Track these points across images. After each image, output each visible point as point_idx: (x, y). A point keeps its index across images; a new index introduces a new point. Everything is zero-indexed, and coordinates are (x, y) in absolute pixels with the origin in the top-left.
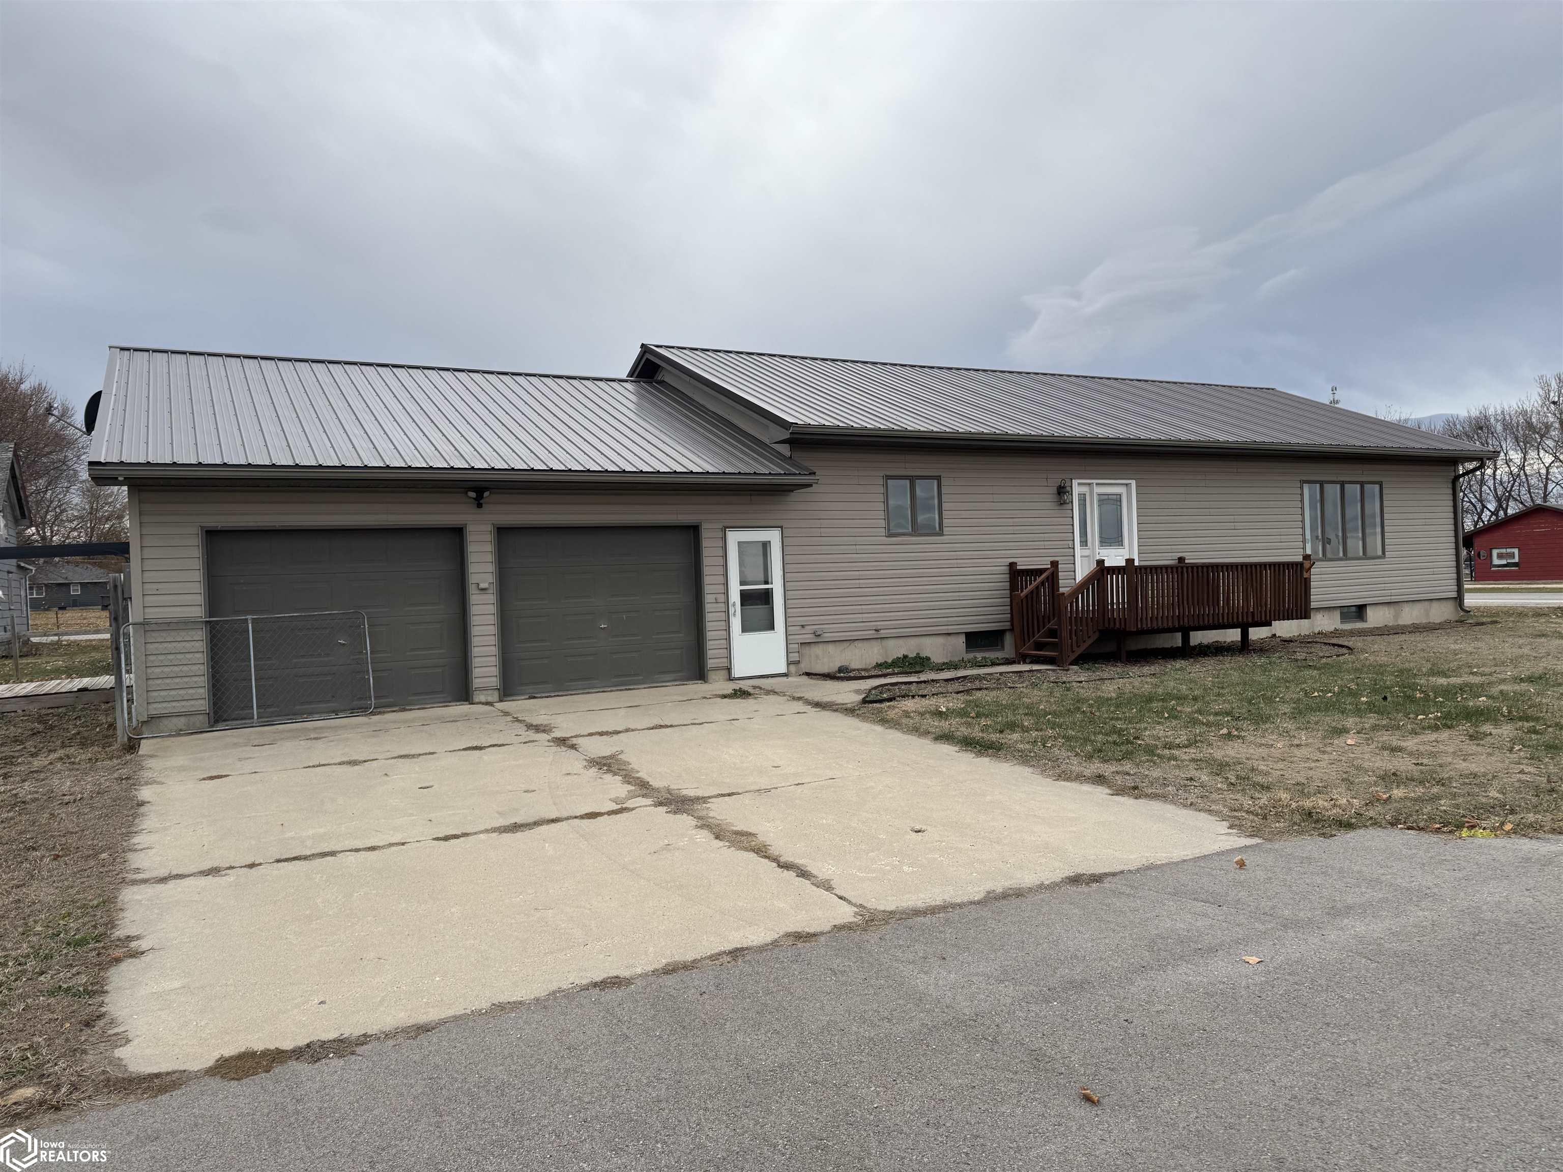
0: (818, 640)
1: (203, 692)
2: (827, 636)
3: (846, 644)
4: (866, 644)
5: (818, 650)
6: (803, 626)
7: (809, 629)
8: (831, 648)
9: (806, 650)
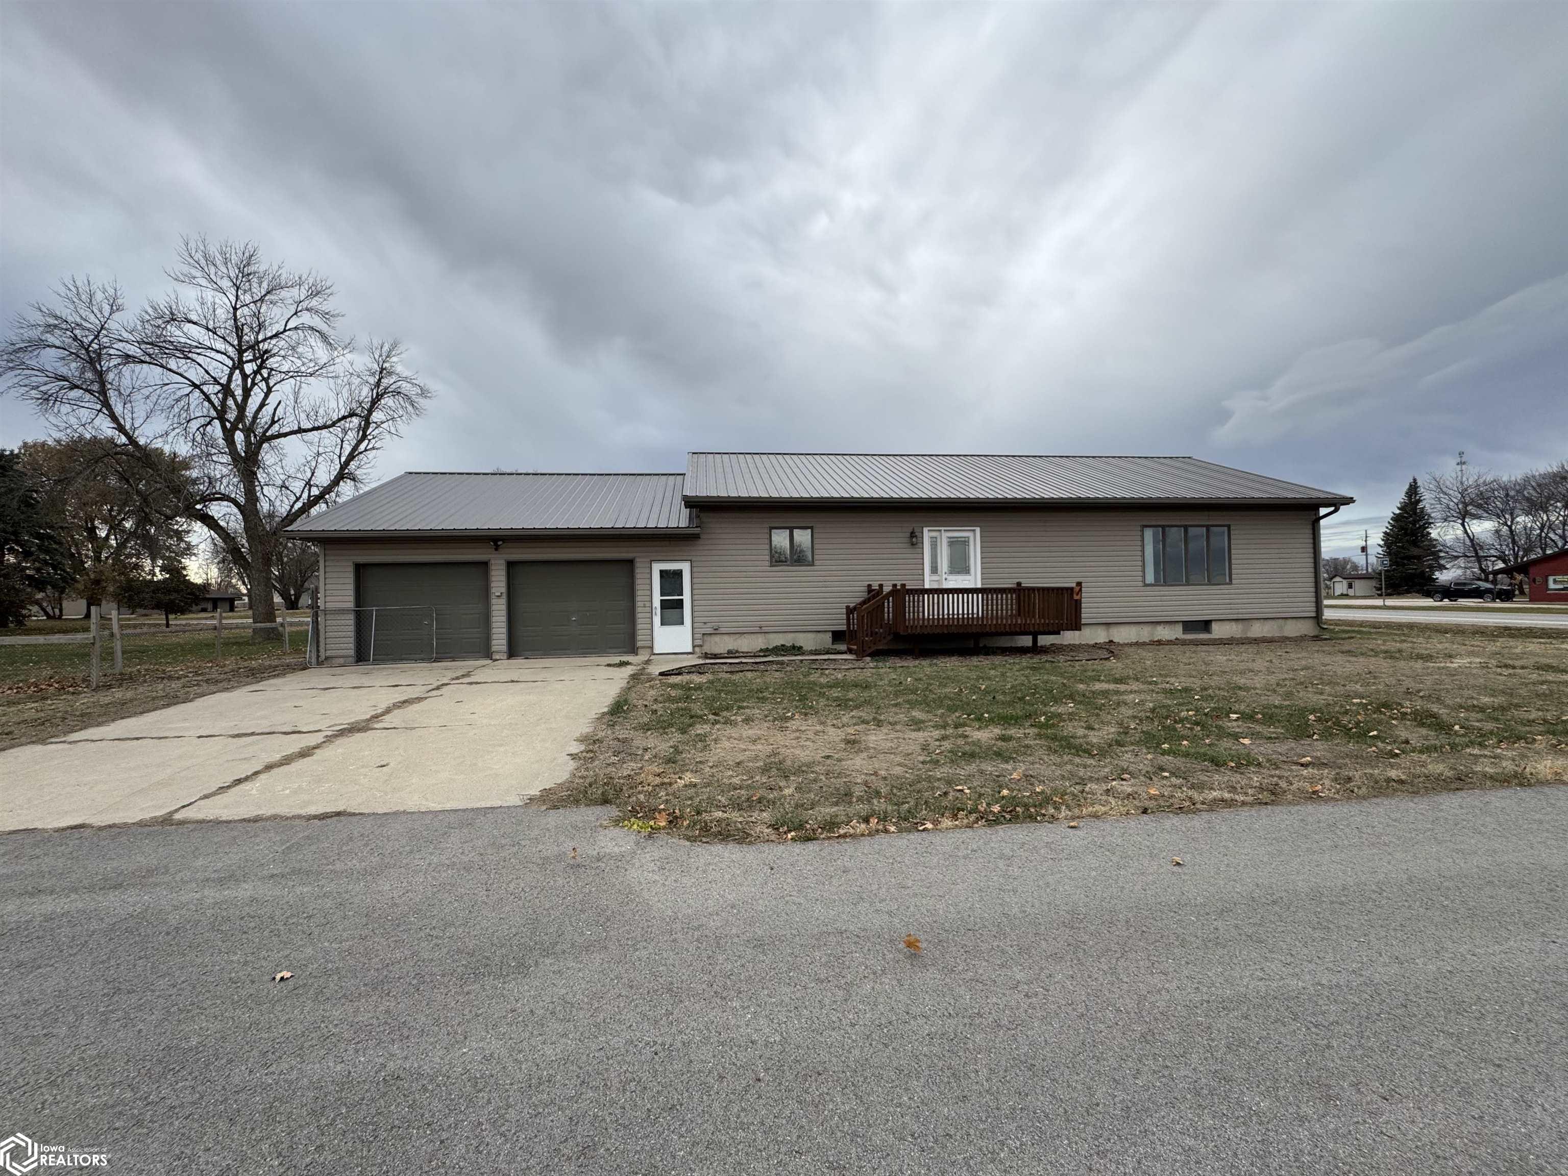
0: (716, 632)
1: (352, 646)
2: (723, 630)
3: (737, 636)
4: (753, 636)
5: (717, 639)
6: (705, 623)
7: (709, 625)
8: (726, 637)
9: (706, 638)
